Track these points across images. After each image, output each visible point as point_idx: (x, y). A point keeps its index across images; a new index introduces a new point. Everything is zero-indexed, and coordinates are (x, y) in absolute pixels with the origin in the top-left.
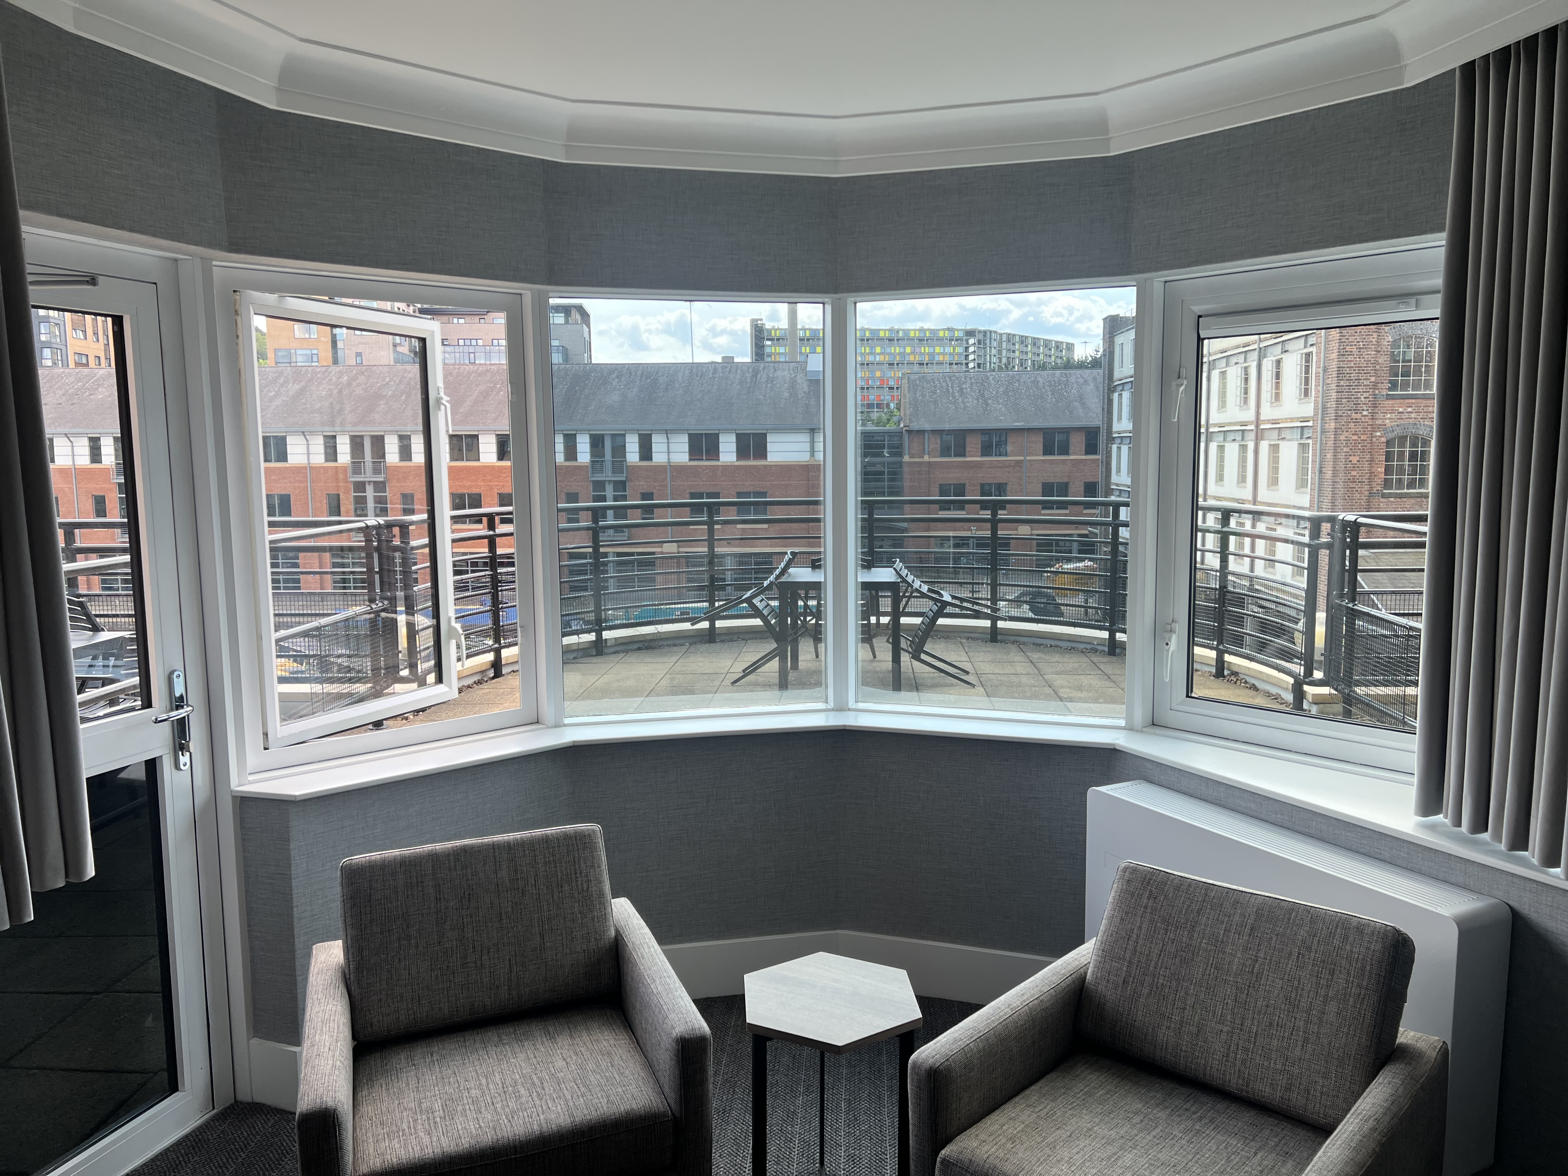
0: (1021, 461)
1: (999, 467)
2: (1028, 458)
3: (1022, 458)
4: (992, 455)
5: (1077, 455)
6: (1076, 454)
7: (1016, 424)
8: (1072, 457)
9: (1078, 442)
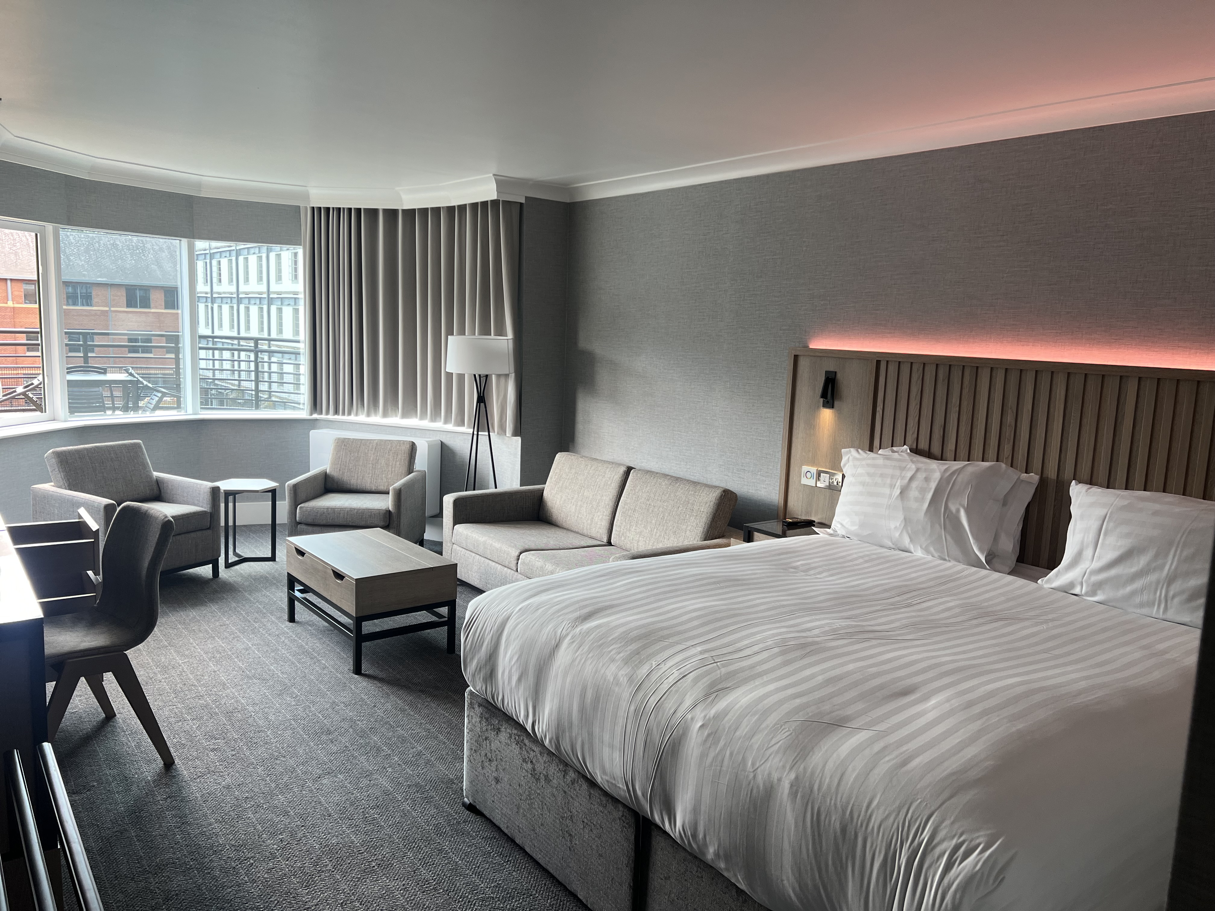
0: (107, 311)
1: (86, 316)
2: (112, 309)
3: (107, 309)
4: (78, 305)
5: (158, 308)
6: (156, 308)
7: (99, 279)
8: (153, 310)
9: (157, 297)
